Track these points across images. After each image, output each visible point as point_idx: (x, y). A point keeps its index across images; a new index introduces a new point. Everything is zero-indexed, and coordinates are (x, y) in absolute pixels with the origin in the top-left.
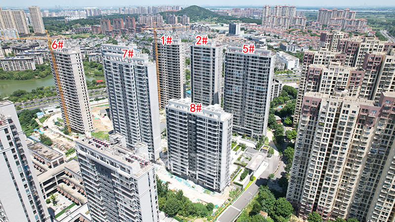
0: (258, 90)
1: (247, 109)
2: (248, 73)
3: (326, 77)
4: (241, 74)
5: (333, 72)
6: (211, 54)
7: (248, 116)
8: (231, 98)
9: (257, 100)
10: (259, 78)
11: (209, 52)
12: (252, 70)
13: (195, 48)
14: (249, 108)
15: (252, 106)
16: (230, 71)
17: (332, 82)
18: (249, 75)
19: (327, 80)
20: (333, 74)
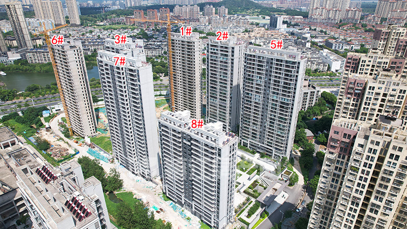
0: (283, 101)
1: (269, 123)
2: (270, 80)
3: (373, 93)
4: (262, 80)
5: (384, 86)
6: (230, 54)
7: (269, 132)
8: (250, 109)
9: (280, 114)
10: (284, 87)
11: (227, 52)
12: (276, 77)
13: (212, 46)
14: (270, 122)
15: (274, 120)
16: (249, 75)
17: (380, 100)
18: (272, 82)
19: (373, 97)
20: (383, 89)
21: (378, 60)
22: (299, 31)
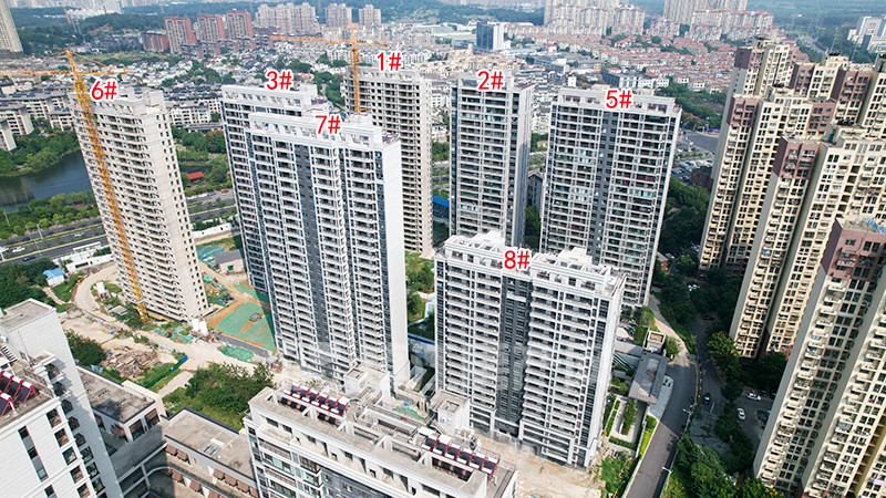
0: (639, 196)
2: (611, 156)
3: (834, 167)
4: (593, 158)
5: (854, 154)
6: (509, 107)
8: (564, 218)
10: (641, 169)
11: (503, 103)
12: (623, 149)
13: (464, 91)
14: (611, 241)
15: (619, 236)
16: (563, 150)
17: (846, 178)
18: (615, 160)
19: (834, 174)
20: (853, 158)
21: (793, 106)
22: (539, 54)
